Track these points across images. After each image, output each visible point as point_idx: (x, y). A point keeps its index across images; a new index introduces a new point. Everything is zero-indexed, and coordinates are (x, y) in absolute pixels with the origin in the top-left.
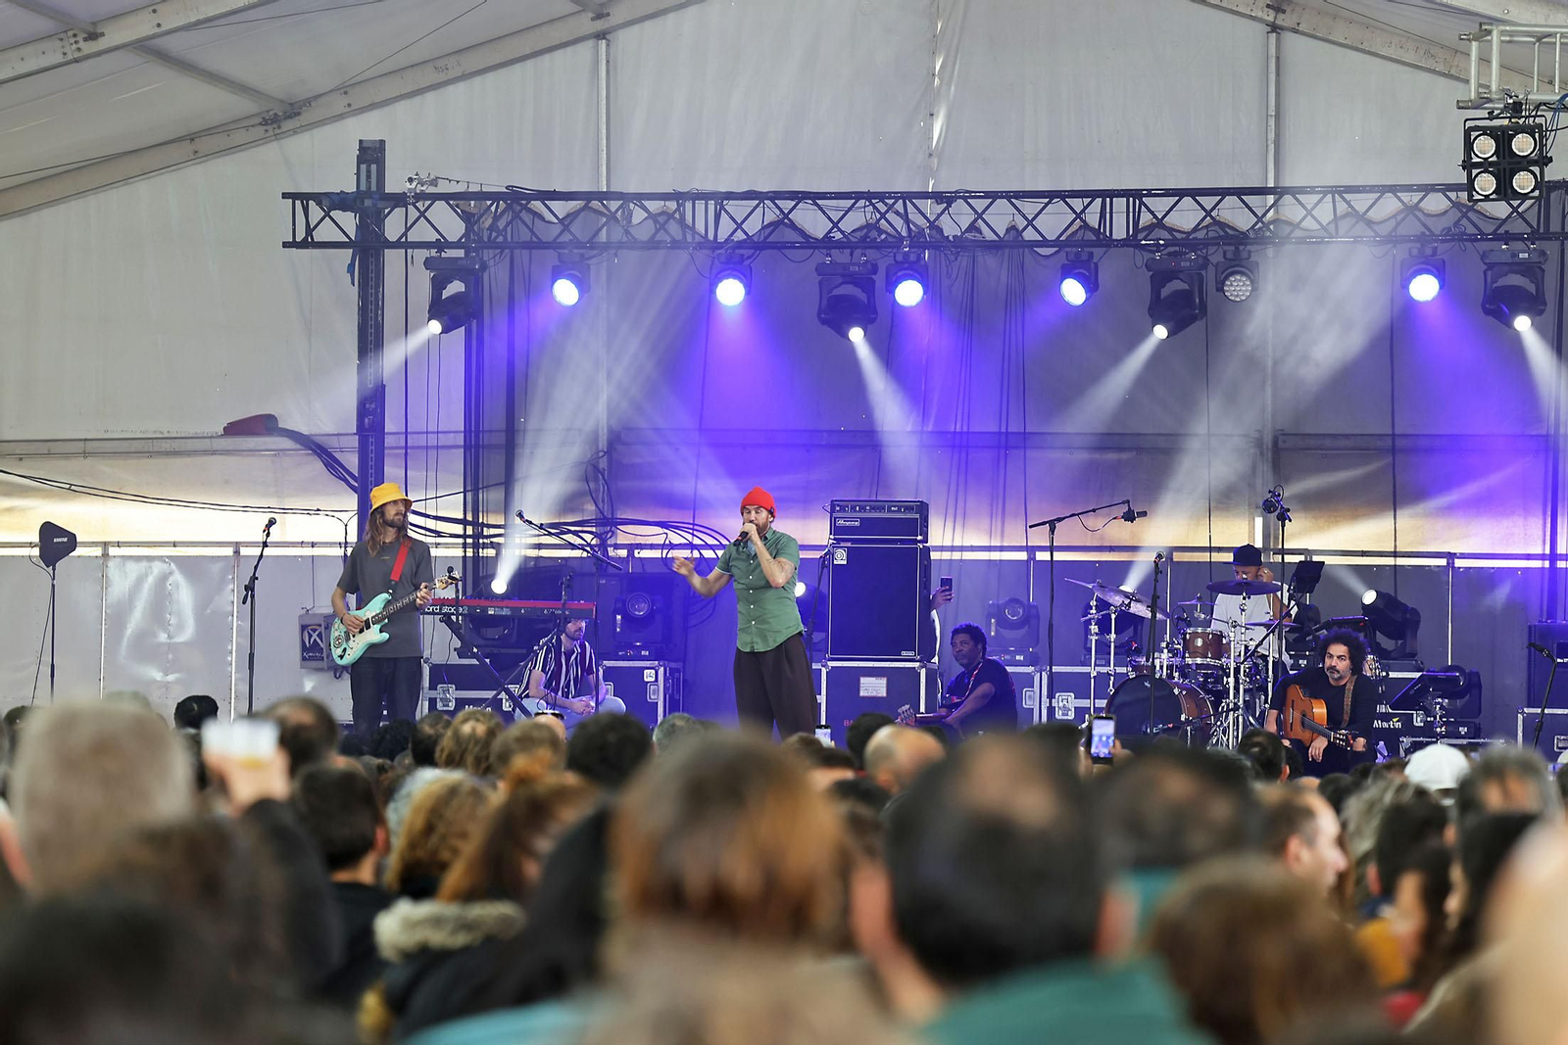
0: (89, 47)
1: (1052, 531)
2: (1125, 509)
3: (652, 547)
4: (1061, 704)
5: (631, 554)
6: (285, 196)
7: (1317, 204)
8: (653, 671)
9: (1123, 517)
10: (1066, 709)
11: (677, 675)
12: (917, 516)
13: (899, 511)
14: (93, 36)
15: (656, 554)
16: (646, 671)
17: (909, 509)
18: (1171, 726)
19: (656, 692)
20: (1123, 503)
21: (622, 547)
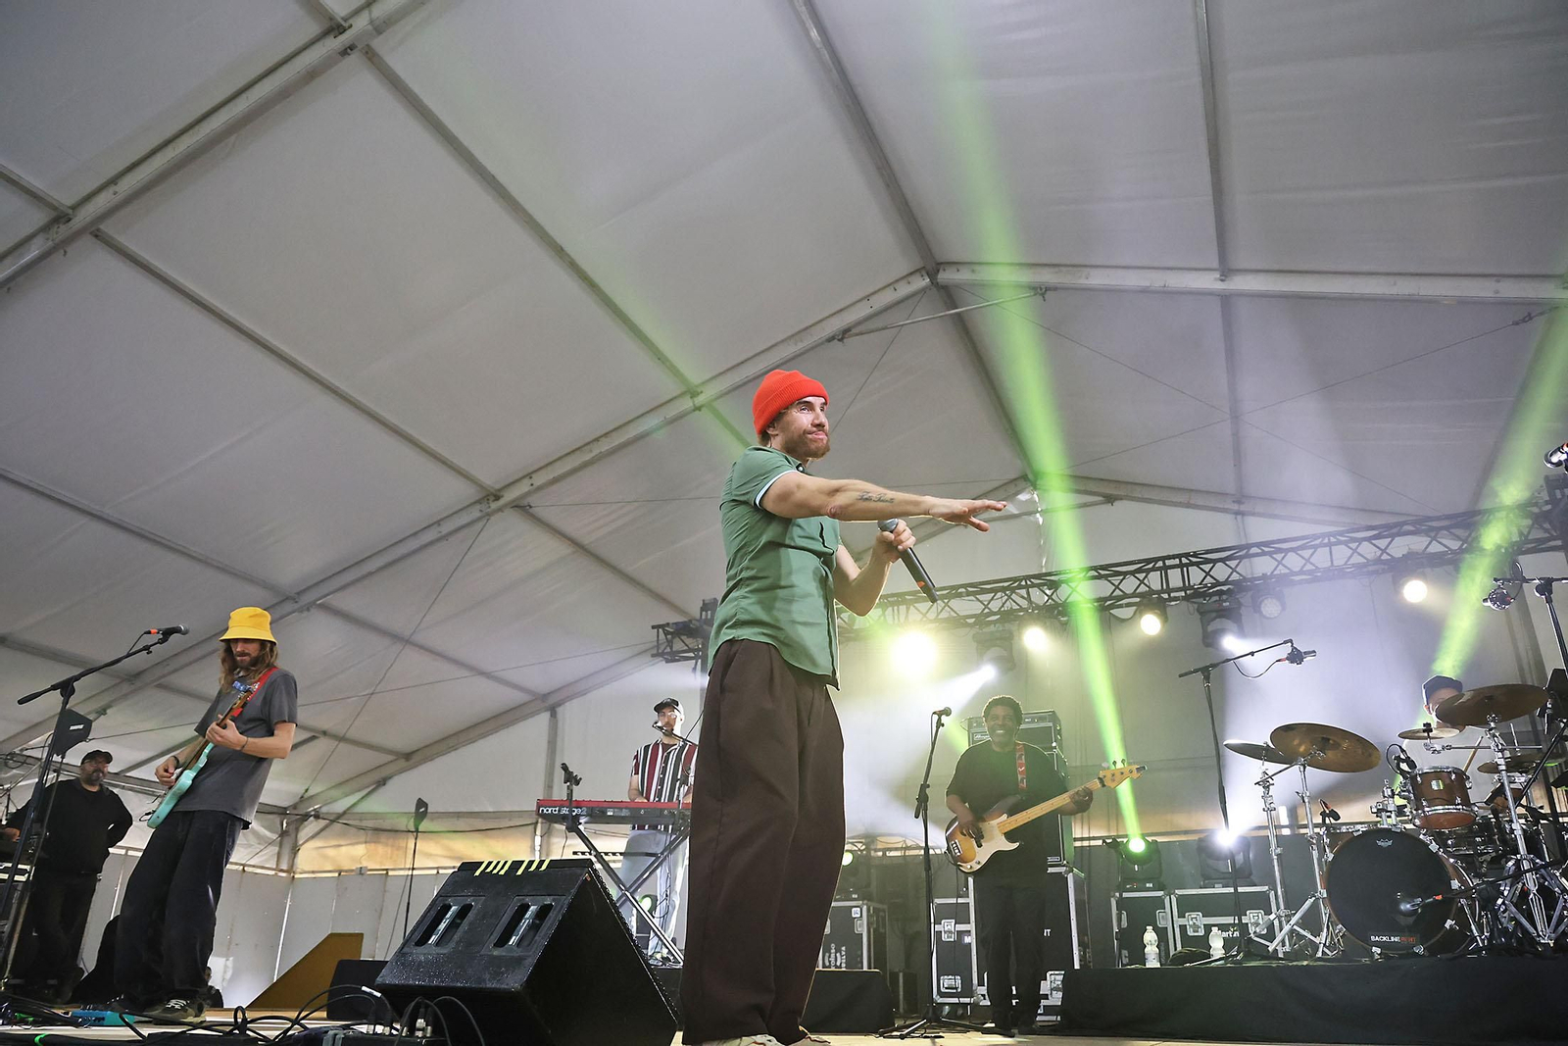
0: (494, 505)
1: (1207, 678)
2: (1287, 649)
4: (1191, 923)
6: (653, 627)
7: (1312, 555)
8: (859, 909)
9: (1287, 659)
10: (1196, 928)
11: (881, 914)
12: (1051, 724)
13: (1033, 722)
14: (497, 498)
16: (853, 909)
17: (1041, 719)
18: (1440, 897)
19: (861, 925)
20: (1285, 642)
21: (879, 850)
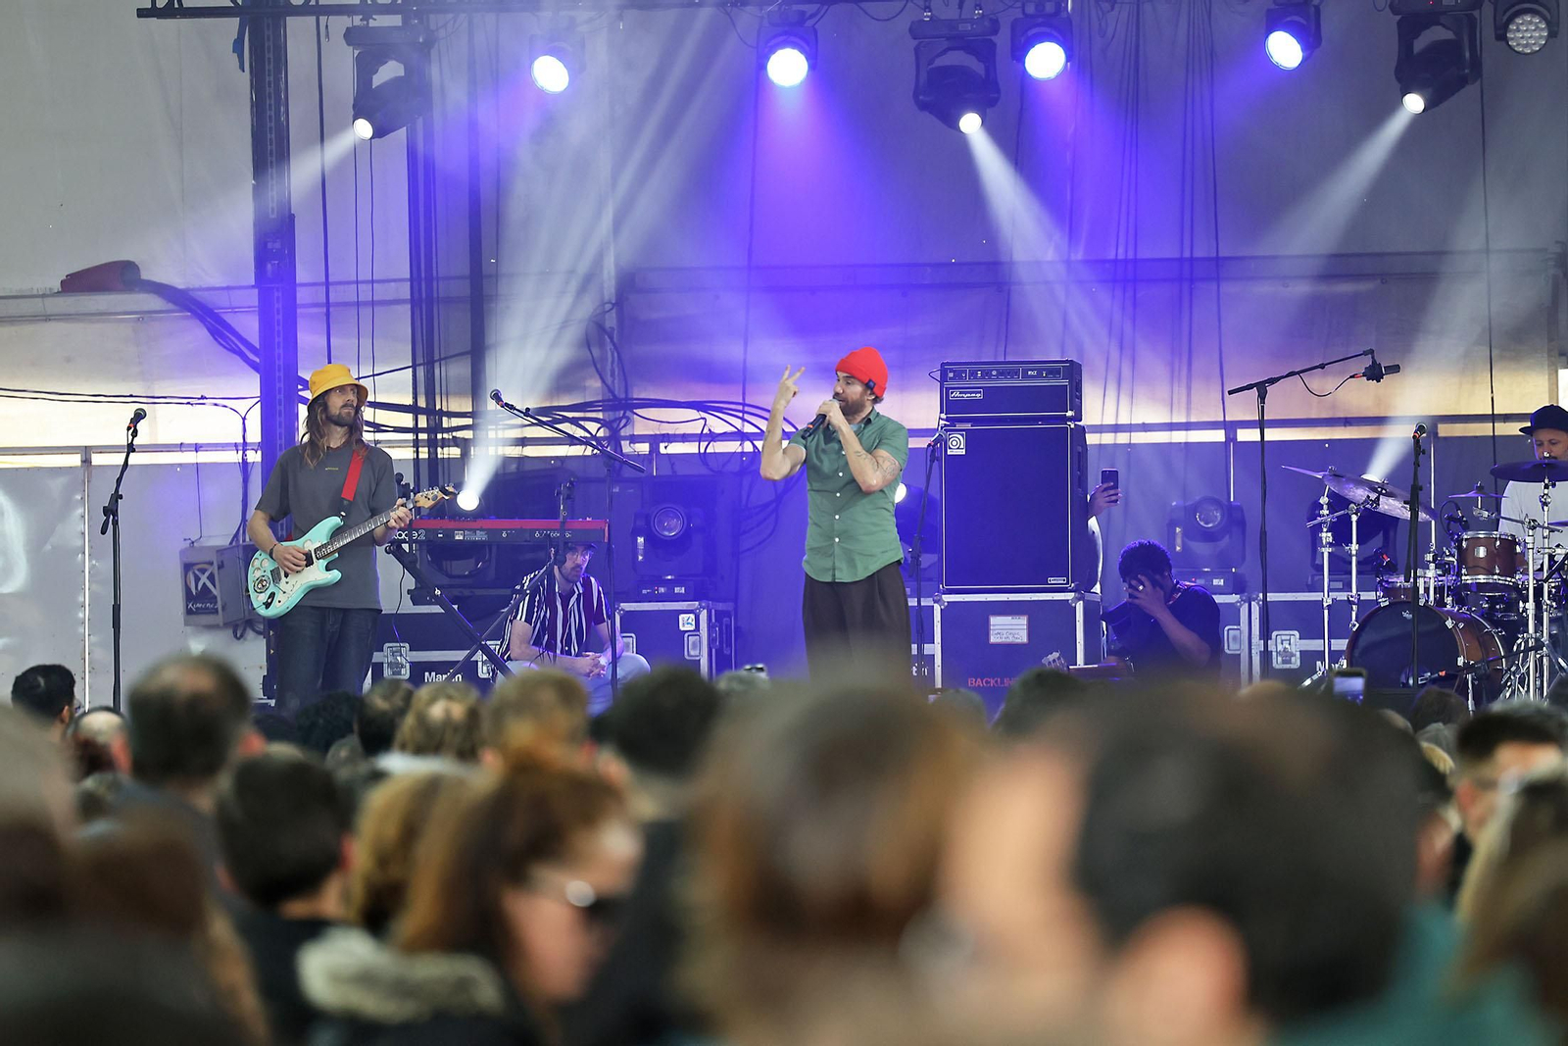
1: (1262, 397)
2: (1367, 362)
3: (684, 438)
4: (1280, 648)
5: (654, 449)
8: (692, 616)
9: (1364, 375)
10: (1287, 656)
11: (726, 620)
12: (1065, 382)
13: (1039, 376)
15: (691, 448)
17: (1053, 372)
18: (1443, 674)
19: (698, 645)
20: (1365, 353)
21: (641, 439)
